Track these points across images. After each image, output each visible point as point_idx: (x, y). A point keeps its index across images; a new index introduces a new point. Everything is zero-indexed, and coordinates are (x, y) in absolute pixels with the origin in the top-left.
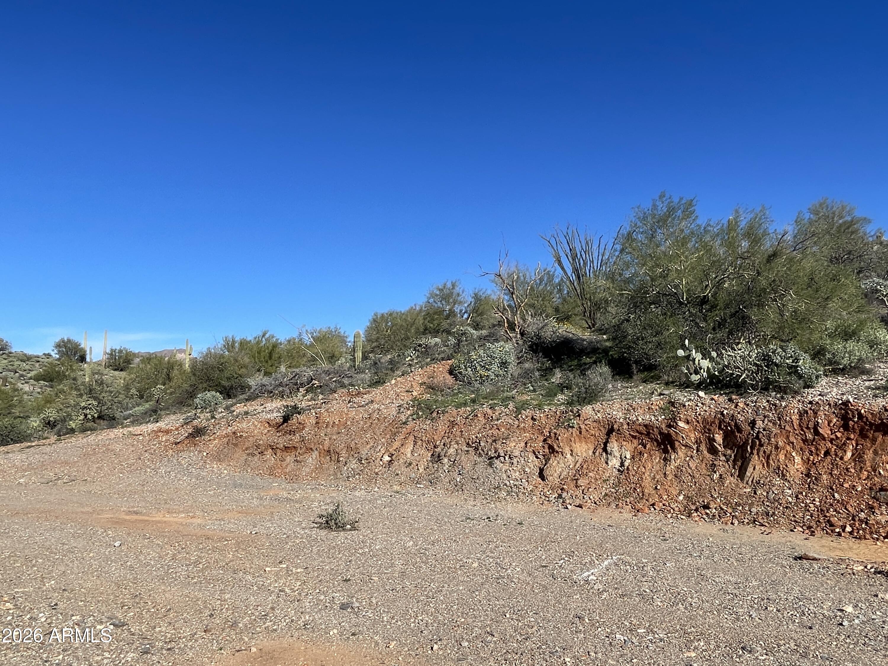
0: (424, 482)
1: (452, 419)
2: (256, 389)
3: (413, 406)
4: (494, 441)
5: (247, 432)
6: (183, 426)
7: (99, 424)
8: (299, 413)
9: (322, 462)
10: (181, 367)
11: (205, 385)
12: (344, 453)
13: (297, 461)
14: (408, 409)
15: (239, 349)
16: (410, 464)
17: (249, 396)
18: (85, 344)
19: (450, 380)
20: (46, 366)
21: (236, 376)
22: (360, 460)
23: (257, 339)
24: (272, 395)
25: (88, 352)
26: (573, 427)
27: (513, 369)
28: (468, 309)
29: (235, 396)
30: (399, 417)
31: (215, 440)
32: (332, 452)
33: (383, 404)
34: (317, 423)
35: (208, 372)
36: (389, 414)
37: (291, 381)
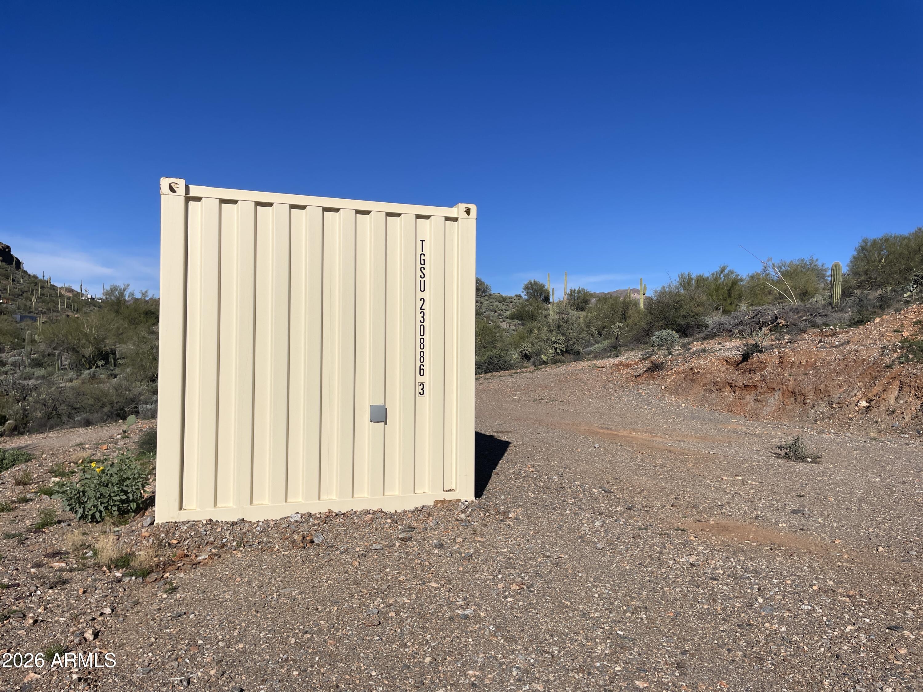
0: (911, 433)
2: (714, 328)
5: (704, 369)
6: (641, 361)
7: (566, 358)
8: (761, 352)
9: (785, 403)
10: (636, 306)
11: (661, 323)
12: (811, 395)
13: (757, 400)
15: (696, 287)
16: (893, 412)
17: (706, 335)
18: (549, 286)
20: (518, 307)
21: (692, 314)
22: (831, 404)
23: (715, 275)
24: (730, 334)
25: (551, 293)
29: (692, 335)
30: (882, 360)
31: (672, 374)
32: (797, 393)
33: (862, 345)
34: (780, 363)
35: (663, 311)
36: (869, 356)
37: (753, 320)
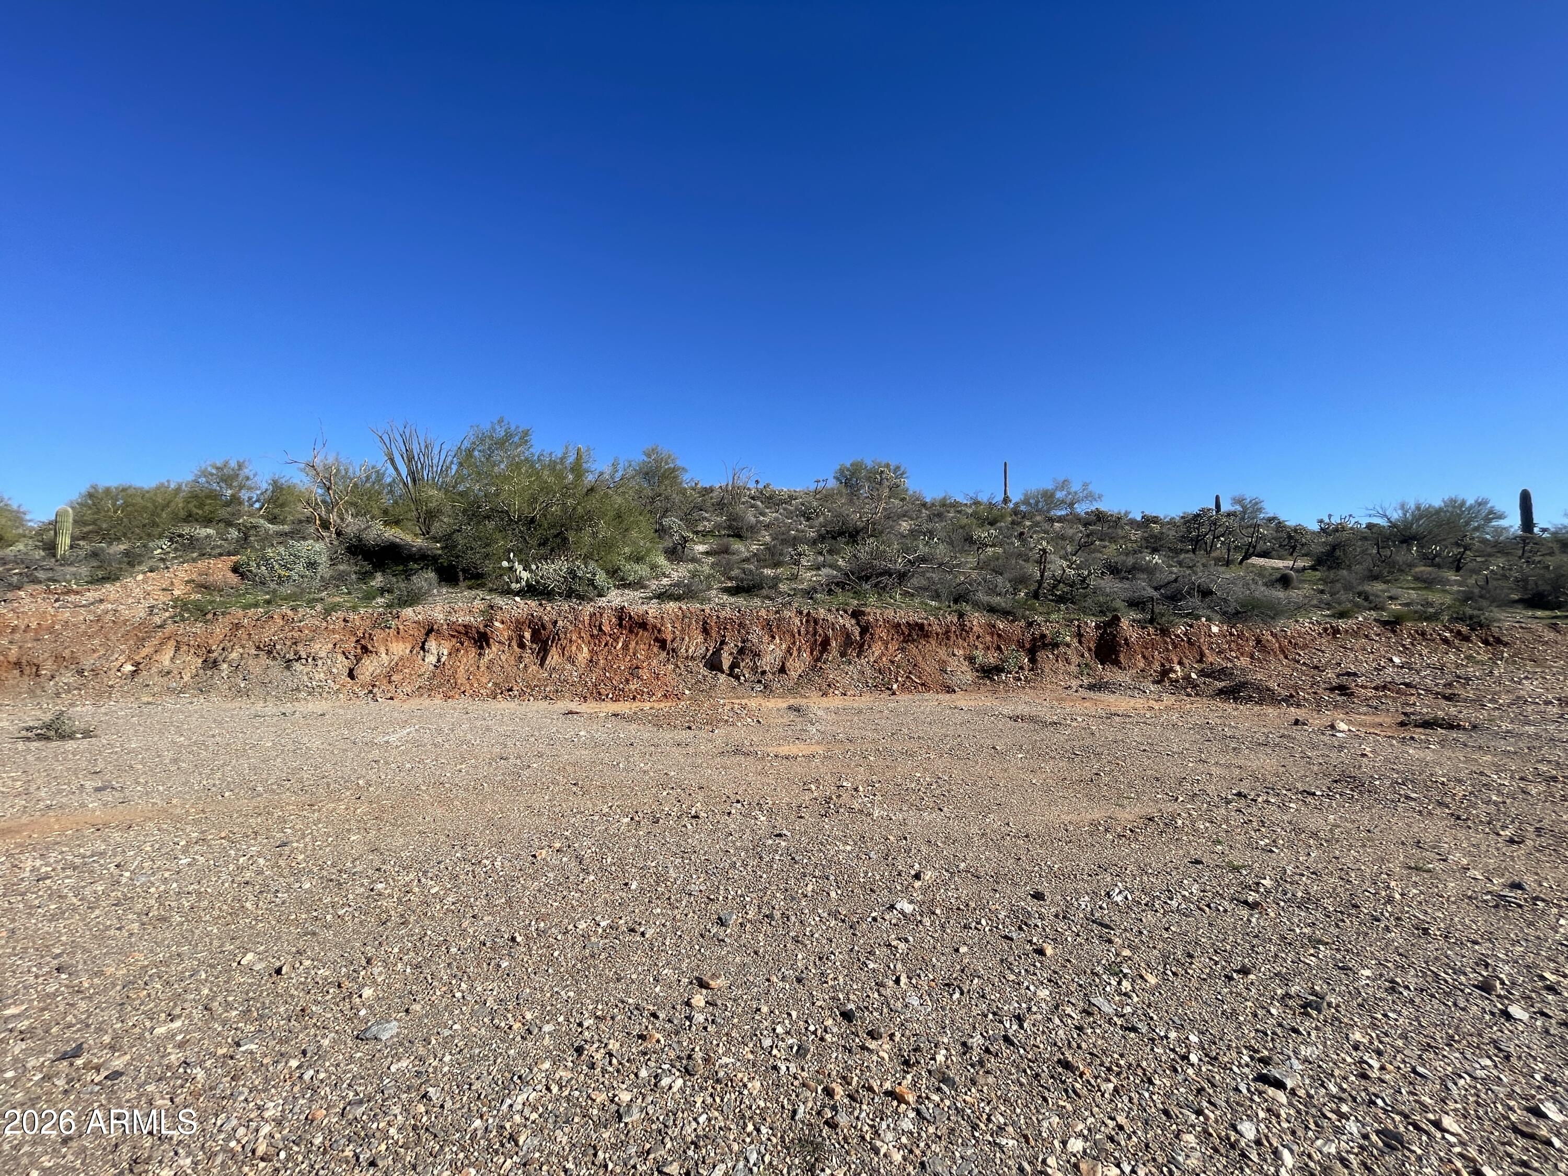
0: (191, 691)
1: (236, 621)
3: (174, 607)
4: (295, 643)
9: (3, 678)
12: (48, 664)
14: (167, 610)
16: (168, 673)
19: (233, 579)
22: (80, 672)
26: (390, 628)
27: (324, 570)
28: (262, 497)
30: (150, 620)
32: (24, 664)
33: (122, 604)
36: (133, 617)
